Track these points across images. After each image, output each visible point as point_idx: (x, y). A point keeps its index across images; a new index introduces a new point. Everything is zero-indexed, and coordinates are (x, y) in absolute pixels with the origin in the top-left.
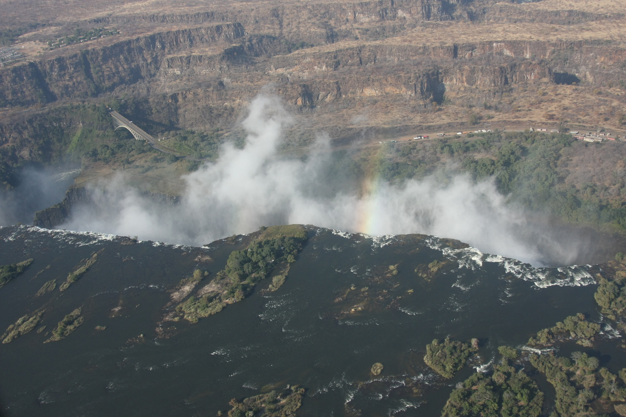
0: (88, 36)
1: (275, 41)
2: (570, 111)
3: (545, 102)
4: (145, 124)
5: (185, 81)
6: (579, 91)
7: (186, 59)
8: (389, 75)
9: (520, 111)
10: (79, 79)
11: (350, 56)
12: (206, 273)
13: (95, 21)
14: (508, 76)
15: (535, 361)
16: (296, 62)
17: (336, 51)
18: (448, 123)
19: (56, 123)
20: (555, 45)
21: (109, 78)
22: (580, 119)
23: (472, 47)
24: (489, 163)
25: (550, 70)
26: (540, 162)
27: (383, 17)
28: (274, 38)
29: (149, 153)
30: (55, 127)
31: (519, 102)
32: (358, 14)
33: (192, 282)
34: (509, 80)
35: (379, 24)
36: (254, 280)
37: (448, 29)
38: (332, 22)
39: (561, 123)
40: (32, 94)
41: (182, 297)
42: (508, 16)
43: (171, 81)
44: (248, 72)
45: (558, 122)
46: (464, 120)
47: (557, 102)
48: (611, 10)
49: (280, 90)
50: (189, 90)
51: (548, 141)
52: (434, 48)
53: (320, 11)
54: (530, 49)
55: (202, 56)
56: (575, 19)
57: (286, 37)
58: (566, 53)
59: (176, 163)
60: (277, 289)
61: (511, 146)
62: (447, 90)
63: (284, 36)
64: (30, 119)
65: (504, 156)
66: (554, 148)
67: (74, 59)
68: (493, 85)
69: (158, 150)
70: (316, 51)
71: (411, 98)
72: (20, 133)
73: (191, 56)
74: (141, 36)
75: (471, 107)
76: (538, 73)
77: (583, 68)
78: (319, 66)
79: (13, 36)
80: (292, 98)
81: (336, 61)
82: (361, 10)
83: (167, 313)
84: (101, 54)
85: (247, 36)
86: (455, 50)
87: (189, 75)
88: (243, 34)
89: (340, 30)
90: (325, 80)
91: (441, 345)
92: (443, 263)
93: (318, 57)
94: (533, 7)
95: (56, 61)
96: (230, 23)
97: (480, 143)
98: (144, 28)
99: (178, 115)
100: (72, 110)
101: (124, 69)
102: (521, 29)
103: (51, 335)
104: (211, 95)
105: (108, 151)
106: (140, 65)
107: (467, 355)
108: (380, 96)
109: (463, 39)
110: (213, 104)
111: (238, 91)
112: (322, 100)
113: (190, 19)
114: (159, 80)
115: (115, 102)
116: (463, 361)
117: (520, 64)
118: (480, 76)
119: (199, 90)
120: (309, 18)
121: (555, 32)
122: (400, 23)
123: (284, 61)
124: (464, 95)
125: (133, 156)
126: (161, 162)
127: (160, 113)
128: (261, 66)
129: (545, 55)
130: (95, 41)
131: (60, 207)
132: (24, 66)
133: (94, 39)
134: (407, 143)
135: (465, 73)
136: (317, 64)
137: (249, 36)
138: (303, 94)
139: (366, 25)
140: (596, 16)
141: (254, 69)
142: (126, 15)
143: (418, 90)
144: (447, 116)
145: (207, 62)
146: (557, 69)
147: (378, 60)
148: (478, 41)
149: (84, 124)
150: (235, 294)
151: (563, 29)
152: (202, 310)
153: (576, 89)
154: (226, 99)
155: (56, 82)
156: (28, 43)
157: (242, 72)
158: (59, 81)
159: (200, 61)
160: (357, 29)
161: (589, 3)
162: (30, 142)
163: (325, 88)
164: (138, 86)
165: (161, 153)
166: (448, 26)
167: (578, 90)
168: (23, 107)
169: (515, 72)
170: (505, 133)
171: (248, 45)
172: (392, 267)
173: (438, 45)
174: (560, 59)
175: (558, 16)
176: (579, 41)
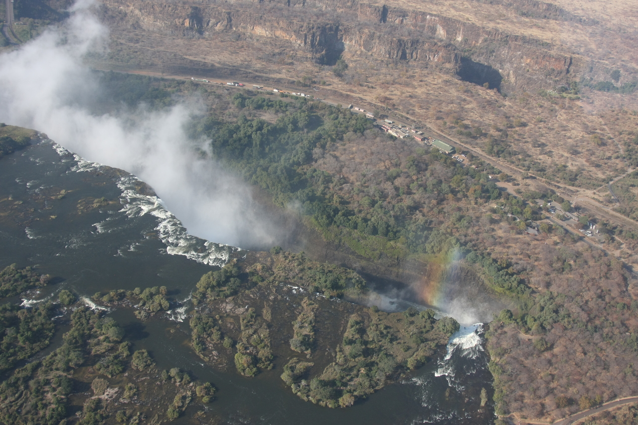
2: (412, 100)
3: (400, 84)
4: (40, 8)
8: (282, 18)
9: (363, 86)
14: (408, 51)
18: (280, 79)
20: (489, 33)
22: (413, 110)
23: (403, 14)
25: (456, 56)
34: (407, 55)
39: (387, 109)
46: (297, 80)
47: (412, 87)
48: (588, 15)
49: (169, 6)
52: (361, 4)
54: (463, 31)
58: (498, 45)
61: (300, 115)
68: (387, 56)
71: (300, 48)
76: (442, 56)
77: (507, 66)
80: (180, 18)
86: (384, 12)
102: (471, 8)
108: (269, 38)
112: (211, 27)
117: (423, 42)
118: (377, 44)
121: (502, 20)
124: (358, 59)
135: (364, 37)
138: (192, 16)
143: (309, 41)
148: (411, 9)
151: (514, 20)
154: (122, 3)
163: (217, 16)
169: (416, 48)
175: (536, 7)
176: (516, 36)
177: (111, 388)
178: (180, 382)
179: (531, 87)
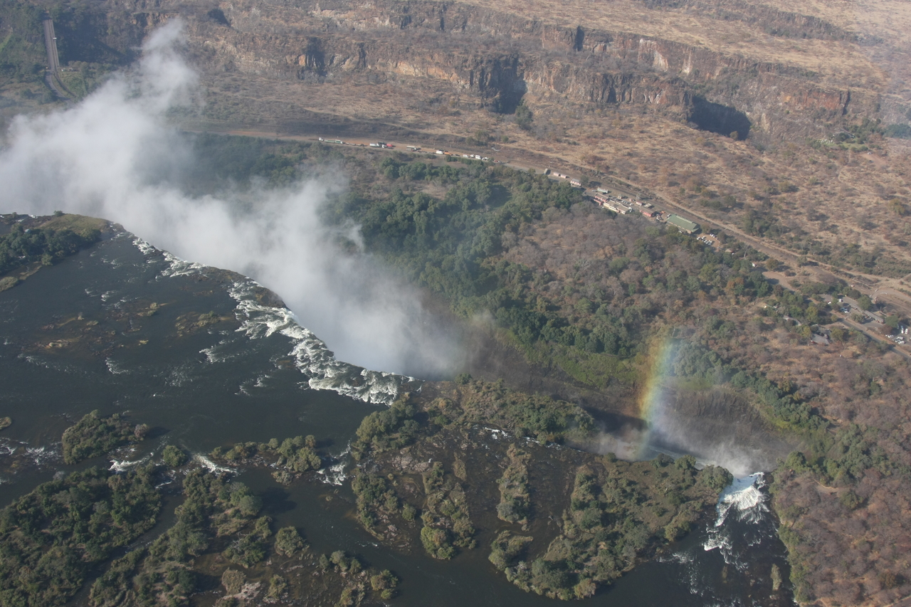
2: (633, 160)
3: (613, 138)
4: (93, 46)
8: (437, 50)
9: (561, 141)
11: (427, 13)
14: (617, 90)
16: (351, 5)
17: (408, 2)
18: (443, 135)
20: (729, 61)
22: (635, 174)
23: (606, 38)
25: (687, 96)
29: (32, 84)
34: (617, 96)
46: (468, 136)
47: (630, 141)
49: (277, 38)
50: (165, 12)
52: (546, 27)
54: (692, 59)
56: (814, 31)
62: (529, 92)
68: (589, 98)
71: (464, 90)
76: (666, 96)
77: (757, 106)
78: (382, 17)
80: (292, 54)
81: (406, 16)
86: (578, 37)
91: (105, 420)
102: (701, 26)
108: (419, 78)
112: (337, 65)
117: (639, 77)
118: (573, 81)
121: (747, 41)
124: (547, 104)
127: (117, 35)
129: (712, 74)
135: (554, 72)
138: (310, 51)
143: (476, 80)
147: (469, 27)
148: (617, 31)
149: (15, 30)
151: (764, 41)
154: (208, 36)
163: (344, 49)
165: (45, 87)
169: (628, 85)
173: (557, 23)
174: (727, 83)
175: (791, 21)
176: (768, 64)
177: (250, 582)
178: (347, 570)
179: (793, 135)
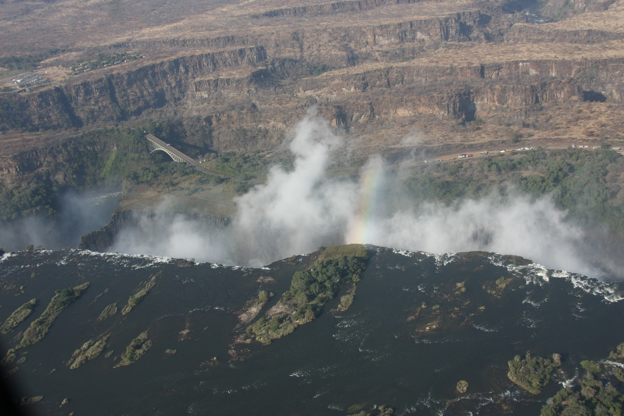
0: (111, 61)
1: (297, 64)
2: (608, 128)
3: (582, 119)
5: (213, 104)
6: (614, 108)
7: (213, 82)
8: (422, 95)
9: (559, 128)
10: (104, 103)
11: (378, 77)
12: (271, 294)
13: (115, 46)
14: (539, 95)
15: (621, 374)
16: (325, 84)
17: (364, 73)
18: (490, 142)
19: (90, 146)
20: (580, 64)
21: (134, 103)
22: (620, 135)
23: (498, 67)
24: (540, 180)
25: (579, 88)
26: (590, 178)
27: (402, 40)
28: (296, 61)
29: (192, 175)
30: (89, 151)
31: (556, 120)
32: (378, 36)
33: (258, 303)
34: (539, 98)
35: (398, 46)
36: (322, 300)
37: (472, 50)
38: (352, 45)
39: (602, 140)
40: (58, 119)
41: (250, 318)
42: (527, 36)
43: (198, 105)
44: (276, 94)
45: (597, 138)
46: (504, 139)
47: (594, 118)
50: (223, 113)
51: (593, 157)
52: (461, 68)
53: (340, 34)
54: (556, 68)
55: (229, 79)
56: (594, 38)
57: (307, 60)
58: (591, 72)
59: (222, 185)
60: (347, 308)
61: (558, 163)
62: (478, 110)
63: (305, 59)
64: (65, 143)
65: (553, 172)
66: (600, 163)
67: (99, 83)
68: (524, 104)
69: (200, 172)
70: (344, 73)
71: (444, 117)
72: (55, 157)
73: (218, 79)
74: (165, 60)
75: (509, 125)
76: (568, 91)
77: (609, 86)
78: (348, 87)
79: (35, 62)
80: (326, 119)
81: (365, 83)
82: (380, 33)
83: (238, 335)
84: (126, 78)
85: (269, 59)
86: (482, 70)
87: (217, 98)
88: (265, 58)
89: (360, 52)
90: (359, 101)
91: (523, 361)
92: (510, 280)
93: (346, 79)
94: (551, 27)
95: (81, 86)
96: (253, 46)
97: (526, 160)
98: (167, 52)
99: (212, 137)
100: (106, 134)
101: (149, 93)
102: (544, 48)
103: (120, 359)
104: (245, 117)
105: (150, 174)
106: (164, 89)
107: (551, 370)
108: (413, 116)
109: (489, 60)
110: (247, 126)
111: (273, 113)
112: (356, 121)
113: (211, 43)
114: (186, 104)
115: (150, 125)
116: (548, 377)
117: (550, 83)
118: (511, 95)
119: (233, 113)
120: (330, 41)
121: (578, 51)
122: (420, 45)
123: (313, 83)
124: (495, 114)
125: (176, 178)
126: (206, 184)
127: (195, 135)
128: (289, 89)
129: (570, 74)
130: (120, 65)
131: (106, 231)
132: (50, 91)
133: (118, 64)
134: (452, 162)
135: (496, 93)
136: (346, 85)
137: (271, 60)
138: (338, 115)
139: (385, 47)
140: (616, 34)
141: (282, 92)
142: (146, 40)
143: (451, 110)
144: (487, 134)
145: (235, 85)
146: (584, 88)
147: (406, 81)
148: (504, 61)
149: (119, 148)
150: (306, 315)
151: (586, 49)
152: (274, 331)
153: (610, 107)
154: (260, 121)
155: (82, 106)
156: (51, 68)
157: (270, 95)
158: (85, 105)
159: (228, 84)
160: (377, 51)
161: (607, 23)
162: (64, 166)
163: (359, 109)
164: (165, 110)
165: (205, 175)
166: (471, 47)
167: (612, 107)
168: (56, 131)
170: (548, 150)
171: (271, 68)
172: (459, 285)
173: (465, 65)
174: (586, 77)
175: (577, 36)
